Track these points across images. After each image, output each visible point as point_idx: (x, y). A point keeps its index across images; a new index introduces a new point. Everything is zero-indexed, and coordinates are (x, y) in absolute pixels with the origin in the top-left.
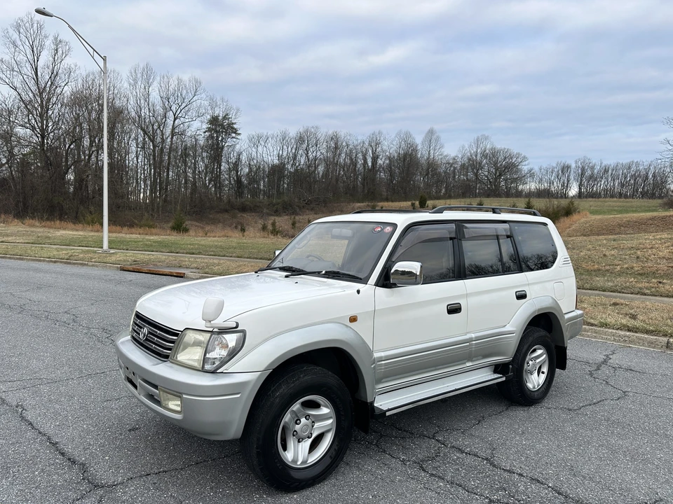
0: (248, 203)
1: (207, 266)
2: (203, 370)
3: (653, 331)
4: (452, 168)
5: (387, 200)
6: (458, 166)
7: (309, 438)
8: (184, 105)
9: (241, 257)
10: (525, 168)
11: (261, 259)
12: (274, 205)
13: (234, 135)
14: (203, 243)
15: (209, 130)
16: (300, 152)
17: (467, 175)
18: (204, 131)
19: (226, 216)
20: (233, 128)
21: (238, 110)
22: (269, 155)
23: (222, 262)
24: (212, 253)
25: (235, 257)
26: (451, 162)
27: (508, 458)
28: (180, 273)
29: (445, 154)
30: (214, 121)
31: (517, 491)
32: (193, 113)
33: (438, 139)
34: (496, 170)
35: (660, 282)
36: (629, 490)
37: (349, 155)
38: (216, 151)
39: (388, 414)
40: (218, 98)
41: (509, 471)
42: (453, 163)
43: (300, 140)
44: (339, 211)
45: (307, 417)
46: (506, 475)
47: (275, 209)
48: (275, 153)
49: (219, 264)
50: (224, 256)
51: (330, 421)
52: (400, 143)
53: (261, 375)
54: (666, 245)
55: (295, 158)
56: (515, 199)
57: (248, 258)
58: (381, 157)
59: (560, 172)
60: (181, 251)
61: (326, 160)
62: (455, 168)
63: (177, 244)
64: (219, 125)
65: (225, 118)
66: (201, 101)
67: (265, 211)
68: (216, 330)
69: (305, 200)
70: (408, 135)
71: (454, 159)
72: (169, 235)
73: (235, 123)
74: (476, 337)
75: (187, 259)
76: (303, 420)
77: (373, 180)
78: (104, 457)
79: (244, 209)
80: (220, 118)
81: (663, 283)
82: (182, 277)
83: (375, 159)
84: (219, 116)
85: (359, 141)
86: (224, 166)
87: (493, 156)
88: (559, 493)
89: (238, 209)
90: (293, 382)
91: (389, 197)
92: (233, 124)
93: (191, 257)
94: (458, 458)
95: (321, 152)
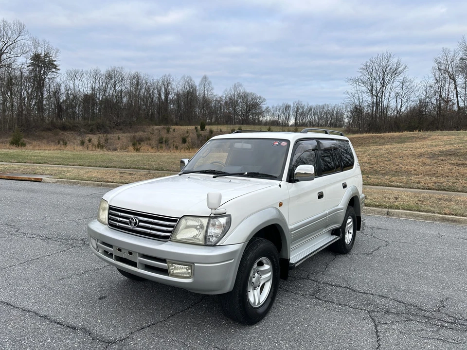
0: (68, 124)
1: (60, 173)
2: (205, 245)
3: (379, 205)
4: (219, 104)
5: (177, 124)
6: (223, 103)
7: (259, 286)
8: (9, 43)
9: (82, 166)
10: (264, 106)
11: (99, 167)
12: (89, 126)
13: (54, 70)
14: (42, 154)
15: (32, 64)
16: (109, 86)
17: (229, 109)
18: (28, 65)
19: (50, 134)
20: (53, 64)
21: (58, 51)
22: (84, 87)
23: (70, 169)
24: (57, 163)
25: (77, 165)
26: (219, 99)
27: (358, 285)
28: (38, 179)
29: (215, 94)
30: (36, 58)
31: (378, 304)
32: (18, 50)
33: (210, 83)
34: (247, 106)
35: (368, 177)
36: (430, 295)
37: (147, 90)
38: (39, 82)
39: (296, 265)
40: (41, 40)
41: (364, 293)
42: (220, 101)
43: (109, 76)
44: (142, 131)
45: (258, 272)
46: (365, 295)
47: (90, 128)
48: (89, 85)
49: (69, 172)
50: (68, 165)
51: (270, 274)
52: (185, 84)
53: (244, 245)
54: (365, 155)
55: (105, 91)
56: (259, 126)
57: (88, 166)
58: (170, 93)
59: (284, 110)
60: (28, 161)
61: (129, 94)
62: (221, 104)
63: (21, 155)
64: (41, 62)
65: (46, 55)
66: (25, 40)
67: (82, 130)
68: (212, 215)
69: (114, 123)
70: (190, 79)
71: (221, 98)
72: (9, 148)
73: (55, 61)
74: (329, 213)
75: (38, 168)
76: (256, 274)
77: (166, 109)
78: (96, 321)
79: (64, 128)
80: (42, 56)
81: (370, 178)
82: (40, 182)
83: (167, 94)
84: (41, 54)
85: (155, 80)
86: (46, 94)
87: (244, 97)
88: (400, 302)
89: (60, 128)
90: (255, 249)
91: (178, 122)
92: (53, 61)
93: (42, 166)
94: (332, 289)
95: (126, 86)
